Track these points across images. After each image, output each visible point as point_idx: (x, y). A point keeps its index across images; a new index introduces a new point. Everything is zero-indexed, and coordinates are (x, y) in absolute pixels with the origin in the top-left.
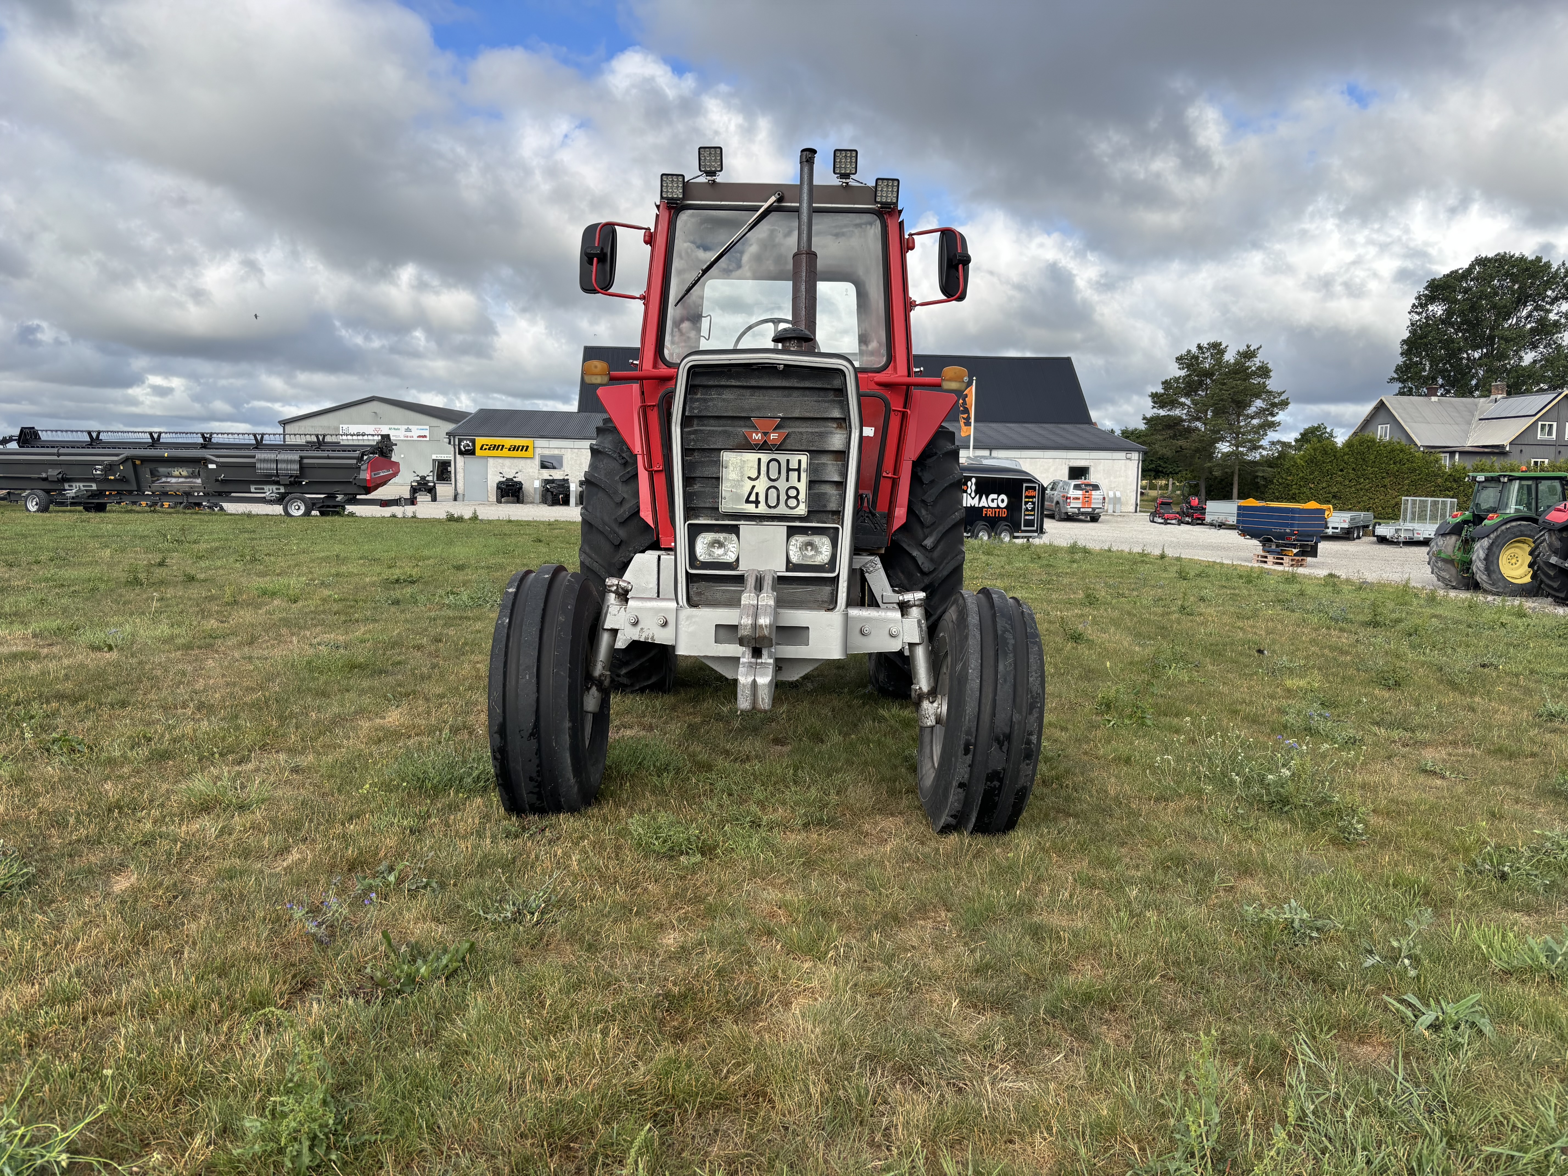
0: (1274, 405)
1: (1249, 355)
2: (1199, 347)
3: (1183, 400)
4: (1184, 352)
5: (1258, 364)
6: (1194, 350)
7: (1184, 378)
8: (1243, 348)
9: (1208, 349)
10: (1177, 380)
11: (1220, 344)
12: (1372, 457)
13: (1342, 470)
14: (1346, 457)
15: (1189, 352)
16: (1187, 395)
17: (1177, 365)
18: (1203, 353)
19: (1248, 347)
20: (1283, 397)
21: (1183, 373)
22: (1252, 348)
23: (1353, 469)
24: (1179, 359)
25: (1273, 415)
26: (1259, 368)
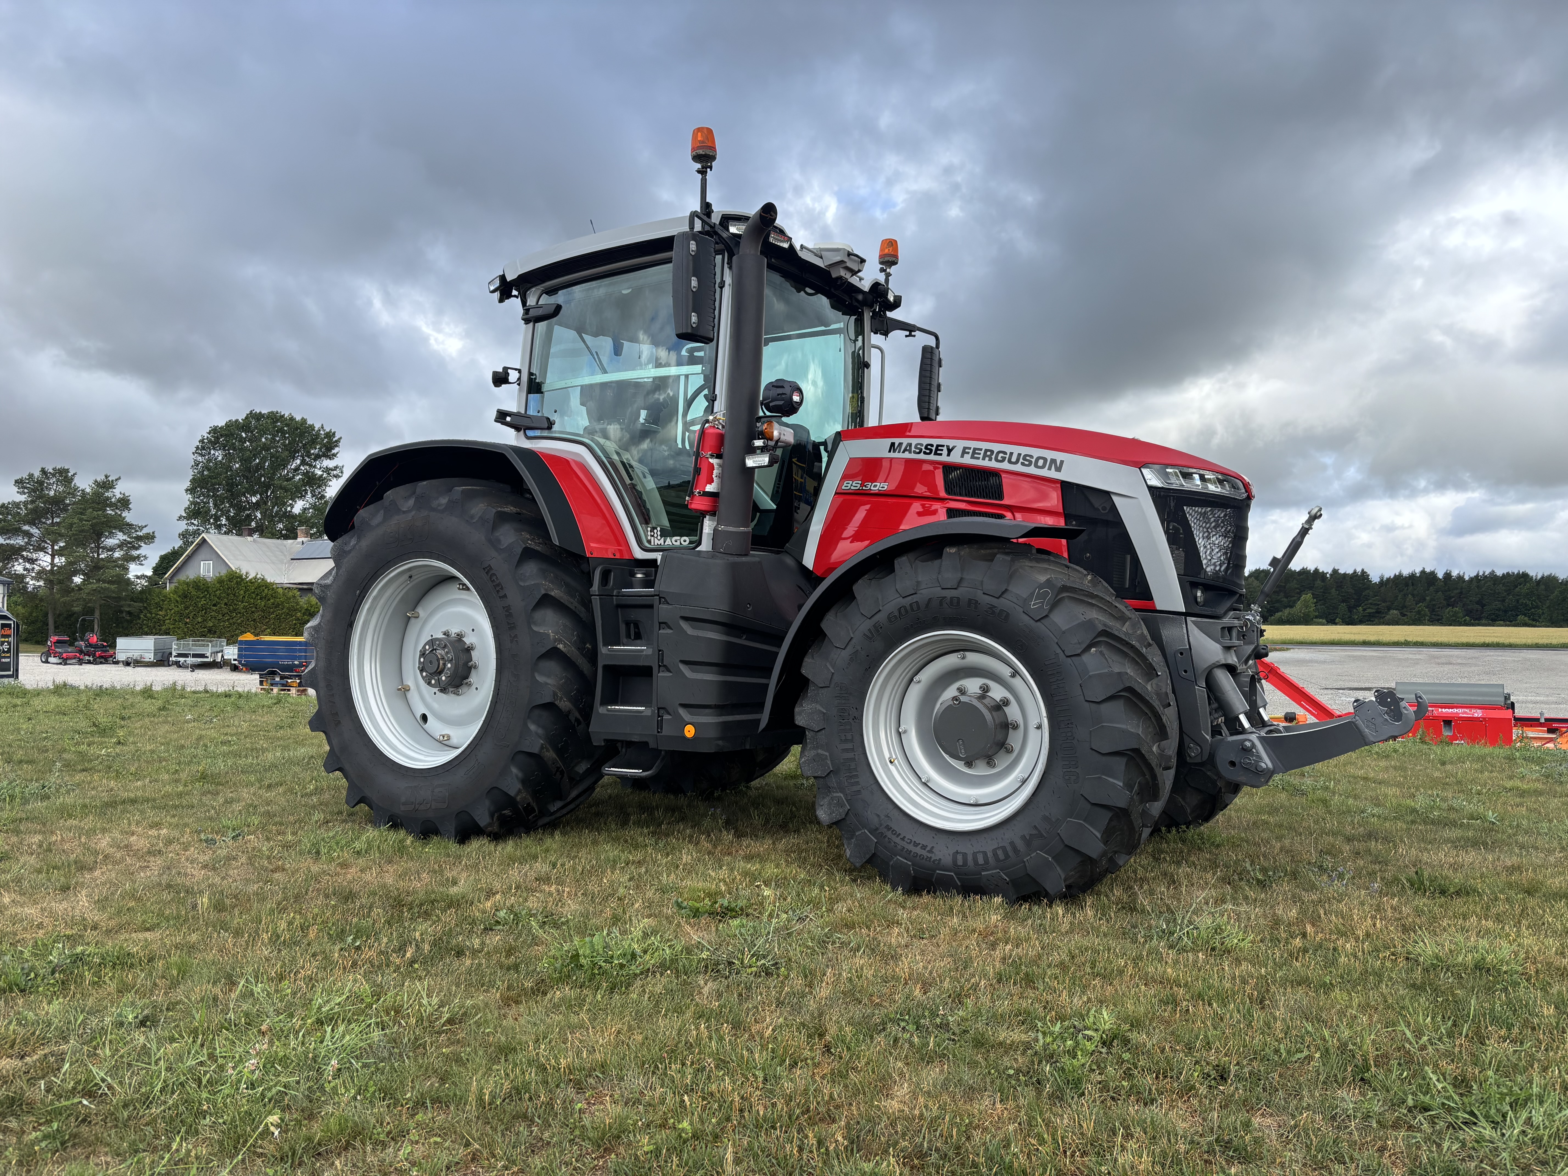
0: (139, 538)
1: (107, 485)
2: (43, 471)
3: (26, 528)
4: (25, 476)
5: (118, 496)
6: (37, 474)
7: (25, 503)
8: (101, 478)
9: (54, 475)
10: (17, 505)
11: (67, 471)
12: (242, 592)
13: (215, 605)
14: (218, 592)
15: (31, 476)
16: (32, 523)
17: (16, 489)
18: (48, 478)
19: (107, 477)
20: (145, 531)
21: (23, 498)
22: (110, 479)
23: (226, 604)
24: (19, 482)
25: (137, 549)
26: (119, 500)
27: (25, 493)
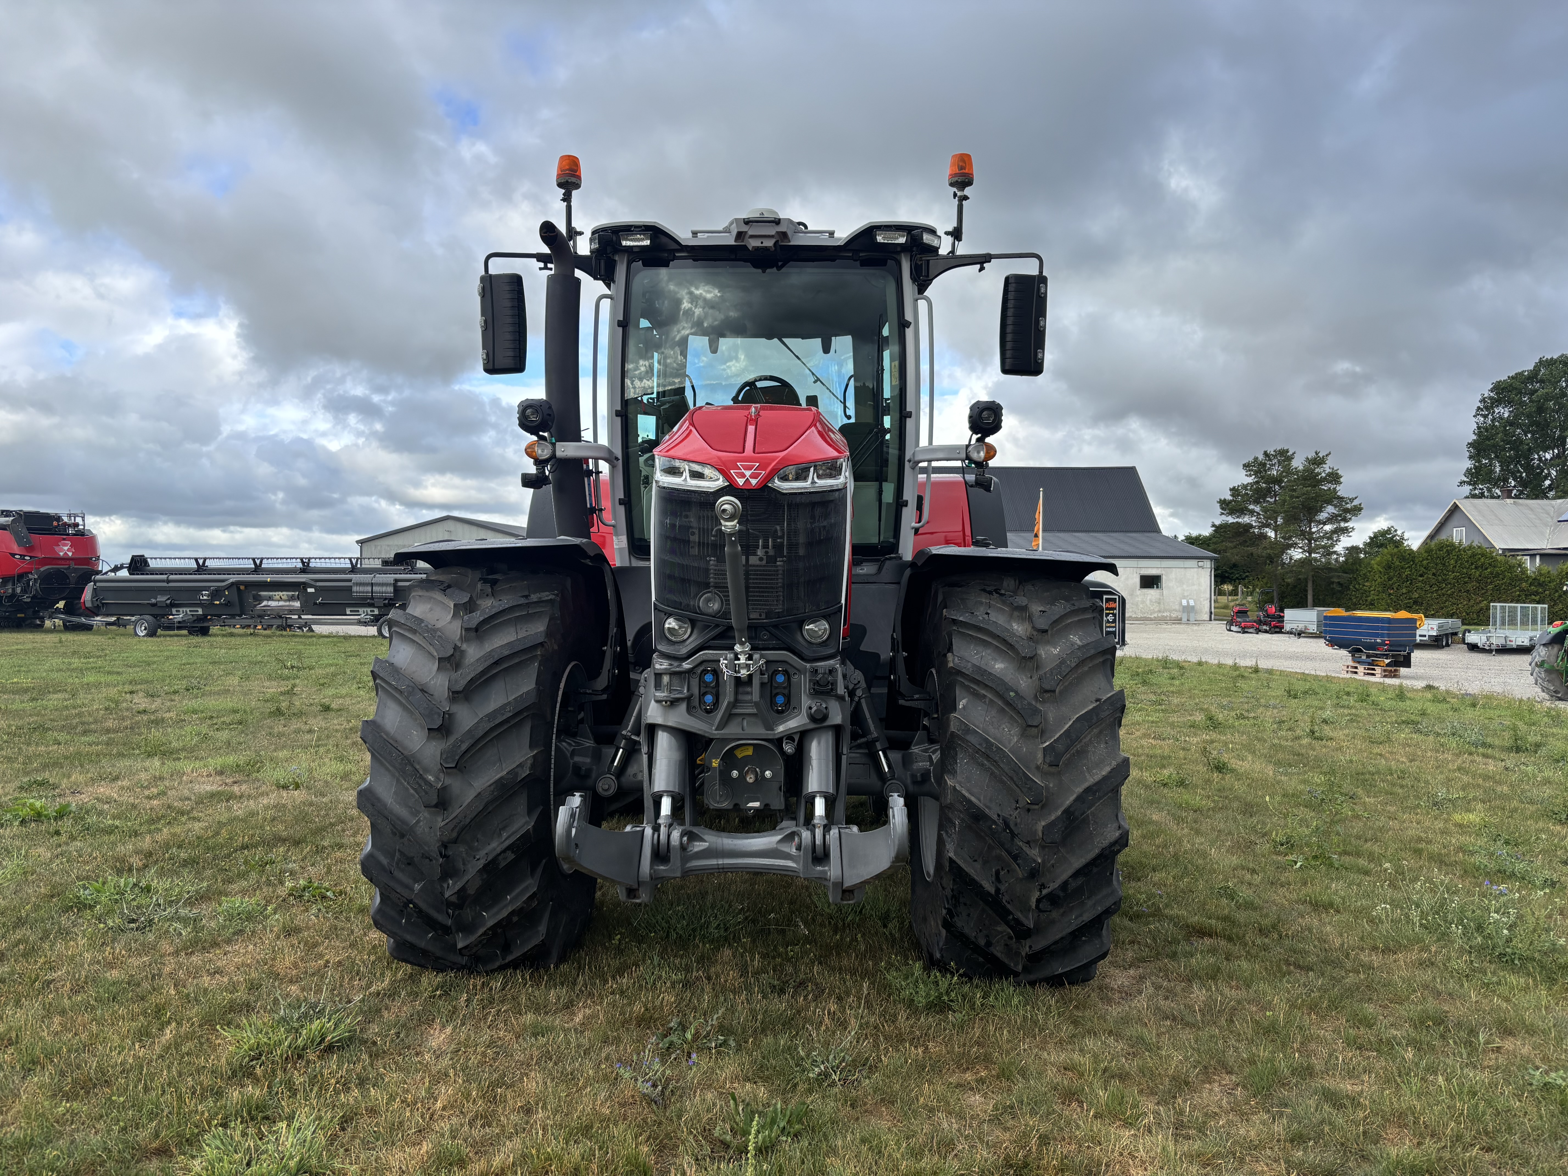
0: (1347, 511)
1: (1318, 461)
3: (1251, 507)
4: (1251, 459)
5: (1328, 470)
6: (1261, 457)
7: (1252, 485)
8: (1311, 455)
9: (1275, 456)
10: (1245, 487)
11: (1287, 451)
12: (1452, 562)
13: (1421, 576)
14: (1425, 562)
15: (1256, 459)
16: (1256, 502)
17: (1245, 472)
18: (1270, 460)
19: (1317, 453)
20: (1356, 503)
21: (1250, 480)
22: (1321, 455)
24: (1246, 466)
25: (1346, 521)
26: (1329, 475)
27: (1251, 475)
